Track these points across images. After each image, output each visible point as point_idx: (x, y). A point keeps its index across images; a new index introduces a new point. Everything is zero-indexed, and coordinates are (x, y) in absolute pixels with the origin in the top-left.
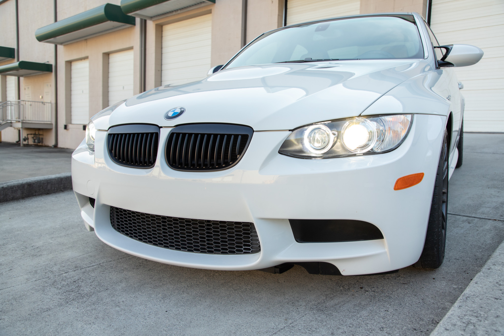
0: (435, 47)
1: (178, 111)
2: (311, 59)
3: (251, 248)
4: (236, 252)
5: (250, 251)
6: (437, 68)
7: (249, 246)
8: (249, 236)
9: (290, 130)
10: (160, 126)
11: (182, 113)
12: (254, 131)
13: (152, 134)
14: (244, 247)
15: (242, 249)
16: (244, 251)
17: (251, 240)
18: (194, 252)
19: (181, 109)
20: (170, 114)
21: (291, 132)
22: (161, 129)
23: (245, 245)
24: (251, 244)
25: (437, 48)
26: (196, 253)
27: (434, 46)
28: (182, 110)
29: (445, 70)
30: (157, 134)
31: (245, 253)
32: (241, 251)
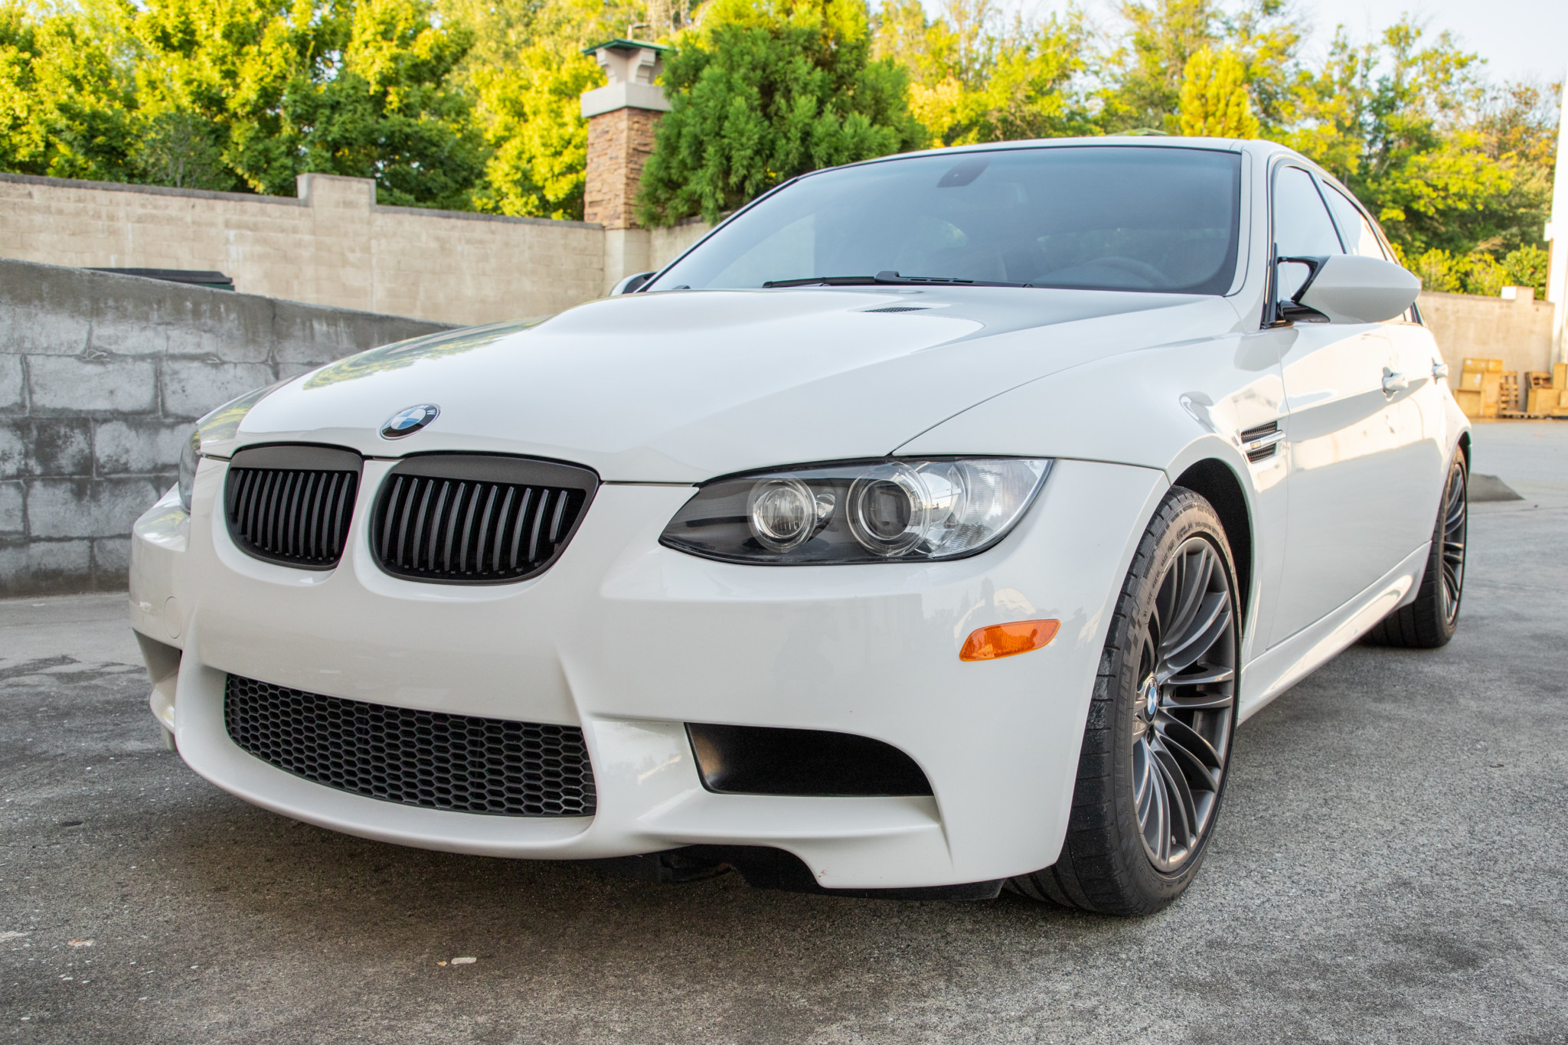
0: (1280, 260)
1: (419, 415)
2: (898, 276)
3: (583, 799)
4: (545, 810)
5: (580, 809)
6: (1266, 324)
7: (577, 793)
8: (579, 766)
9: (696, 485)
10: (364, 453)
11: (428, 419)
12: (600, 482)
13: (342, 474)
14: (564, 797)
15: (559, 802)
16: (565, 808)
17: (583, 777)
18: (438, 809)
19: (426, 410)
20: (396, 424)
21: (699, 489)
22: (367, 463)
23: (568, 792)
25: (1287, 263)
26: (441, 809)
27: (1280, 254)
28: (431, 412)
30: (355, 477)
31: (567, 813)
32: (558, 807)
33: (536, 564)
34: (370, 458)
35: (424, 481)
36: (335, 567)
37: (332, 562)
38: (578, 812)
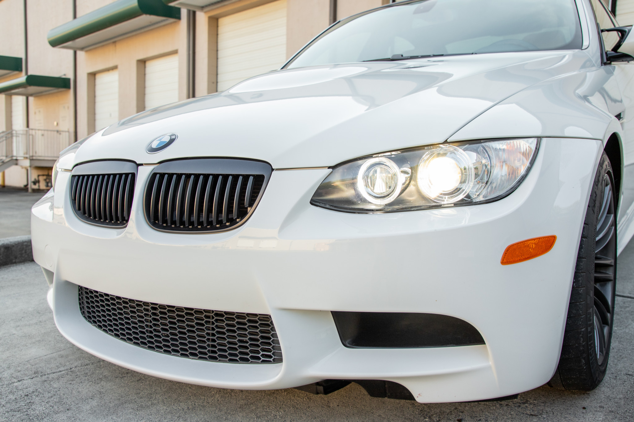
0: (602, 31)
1: (167, 139)
2: (402, 56)
3: (273, 354)
4: (251, 360)
5: (271, 360)
6: (603, 63)
7: (269, 350)
8: (269, 335)
9: (329, 168)
10: (138, 162)
11: (171, 141)
12: (273, 170)
13: (127, 175)
14: (261, 353)
15: (259, 355)
16: (262, 359)
17: (272, 341)
18: (190, 358)
19: (171, 136)
20: (154, 145)
21: (331, 170)
22: (140, 167)
23: (263, 350)
24: (272, 348)
25: (606, 32)
26: (193, 359)
27: (602, 28)
28: (173, 137)
29: (618, 66)
30: (134, 176)
31: (264, 362)
32: (258, 358)
33: (238, 220)
34: (142, 165)
35: (171, 175)
36: (126, 227)
37: (124, 224)
38: (270, 361)
